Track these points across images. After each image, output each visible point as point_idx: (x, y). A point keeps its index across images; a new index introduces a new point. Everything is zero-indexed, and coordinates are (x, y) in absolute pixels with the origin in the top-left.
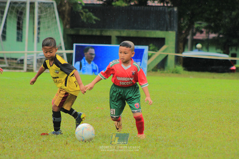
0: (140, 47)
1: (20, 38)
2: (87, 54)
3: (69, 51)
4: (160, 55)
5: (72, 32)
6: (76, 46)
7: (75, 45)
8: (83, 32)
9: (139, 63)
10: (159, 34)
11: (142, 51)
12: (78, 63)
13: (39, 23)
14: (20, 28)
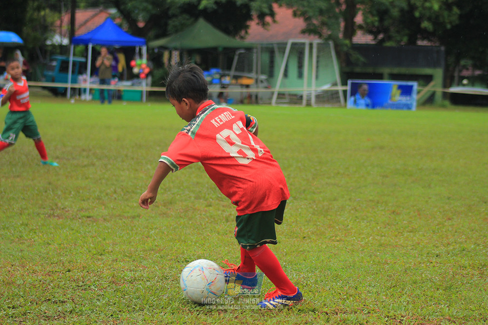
0: (410, 83)
1: (300, 75)
2: (361, 90)
3: (344, 88)
4: (429, 91)
5: (347, 70)
6: (352, 83)
7: (349, 82)
8: (358, 70)
9: (408, 98)
10: (428, 71)
11: (411, 87)
12: (352, 99)
13: (318, 62)
14: (300, 66)
